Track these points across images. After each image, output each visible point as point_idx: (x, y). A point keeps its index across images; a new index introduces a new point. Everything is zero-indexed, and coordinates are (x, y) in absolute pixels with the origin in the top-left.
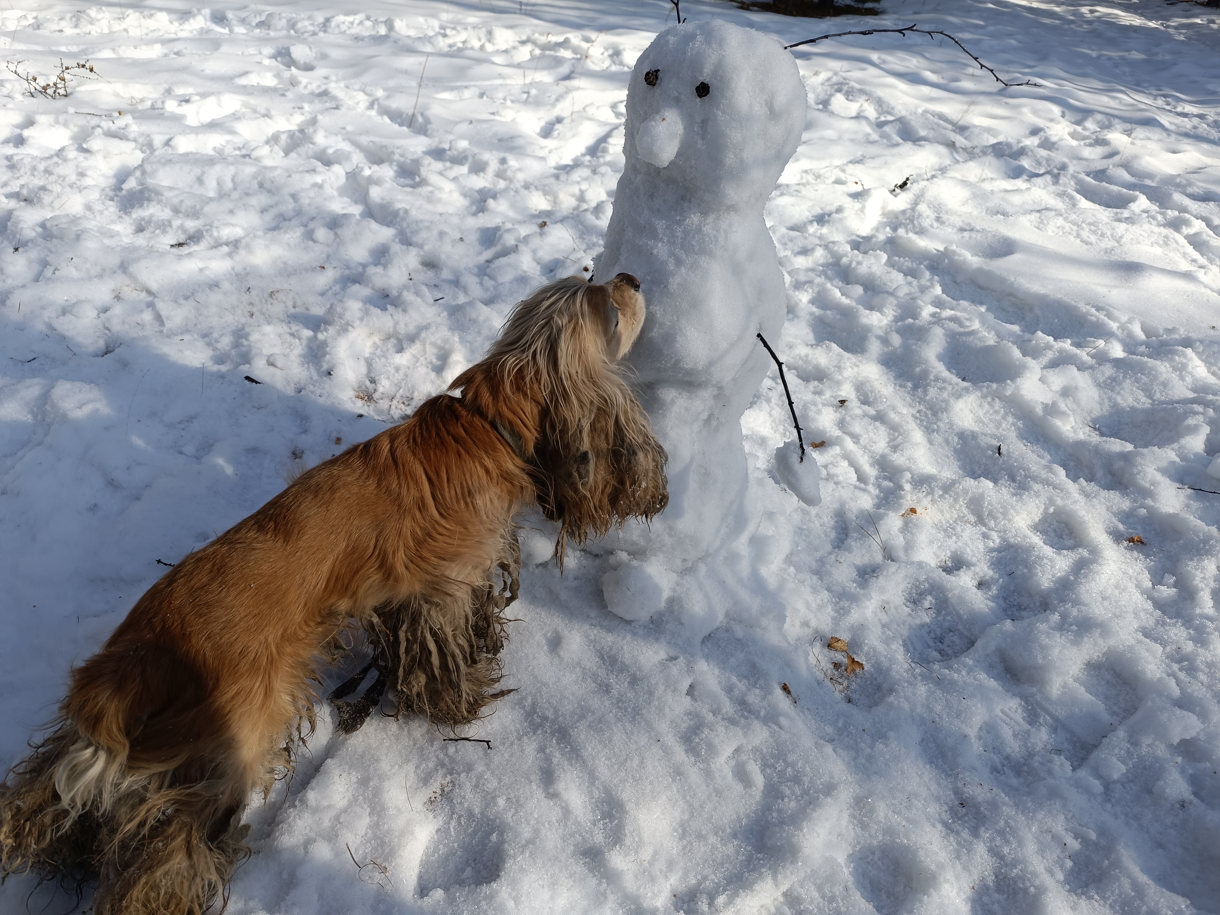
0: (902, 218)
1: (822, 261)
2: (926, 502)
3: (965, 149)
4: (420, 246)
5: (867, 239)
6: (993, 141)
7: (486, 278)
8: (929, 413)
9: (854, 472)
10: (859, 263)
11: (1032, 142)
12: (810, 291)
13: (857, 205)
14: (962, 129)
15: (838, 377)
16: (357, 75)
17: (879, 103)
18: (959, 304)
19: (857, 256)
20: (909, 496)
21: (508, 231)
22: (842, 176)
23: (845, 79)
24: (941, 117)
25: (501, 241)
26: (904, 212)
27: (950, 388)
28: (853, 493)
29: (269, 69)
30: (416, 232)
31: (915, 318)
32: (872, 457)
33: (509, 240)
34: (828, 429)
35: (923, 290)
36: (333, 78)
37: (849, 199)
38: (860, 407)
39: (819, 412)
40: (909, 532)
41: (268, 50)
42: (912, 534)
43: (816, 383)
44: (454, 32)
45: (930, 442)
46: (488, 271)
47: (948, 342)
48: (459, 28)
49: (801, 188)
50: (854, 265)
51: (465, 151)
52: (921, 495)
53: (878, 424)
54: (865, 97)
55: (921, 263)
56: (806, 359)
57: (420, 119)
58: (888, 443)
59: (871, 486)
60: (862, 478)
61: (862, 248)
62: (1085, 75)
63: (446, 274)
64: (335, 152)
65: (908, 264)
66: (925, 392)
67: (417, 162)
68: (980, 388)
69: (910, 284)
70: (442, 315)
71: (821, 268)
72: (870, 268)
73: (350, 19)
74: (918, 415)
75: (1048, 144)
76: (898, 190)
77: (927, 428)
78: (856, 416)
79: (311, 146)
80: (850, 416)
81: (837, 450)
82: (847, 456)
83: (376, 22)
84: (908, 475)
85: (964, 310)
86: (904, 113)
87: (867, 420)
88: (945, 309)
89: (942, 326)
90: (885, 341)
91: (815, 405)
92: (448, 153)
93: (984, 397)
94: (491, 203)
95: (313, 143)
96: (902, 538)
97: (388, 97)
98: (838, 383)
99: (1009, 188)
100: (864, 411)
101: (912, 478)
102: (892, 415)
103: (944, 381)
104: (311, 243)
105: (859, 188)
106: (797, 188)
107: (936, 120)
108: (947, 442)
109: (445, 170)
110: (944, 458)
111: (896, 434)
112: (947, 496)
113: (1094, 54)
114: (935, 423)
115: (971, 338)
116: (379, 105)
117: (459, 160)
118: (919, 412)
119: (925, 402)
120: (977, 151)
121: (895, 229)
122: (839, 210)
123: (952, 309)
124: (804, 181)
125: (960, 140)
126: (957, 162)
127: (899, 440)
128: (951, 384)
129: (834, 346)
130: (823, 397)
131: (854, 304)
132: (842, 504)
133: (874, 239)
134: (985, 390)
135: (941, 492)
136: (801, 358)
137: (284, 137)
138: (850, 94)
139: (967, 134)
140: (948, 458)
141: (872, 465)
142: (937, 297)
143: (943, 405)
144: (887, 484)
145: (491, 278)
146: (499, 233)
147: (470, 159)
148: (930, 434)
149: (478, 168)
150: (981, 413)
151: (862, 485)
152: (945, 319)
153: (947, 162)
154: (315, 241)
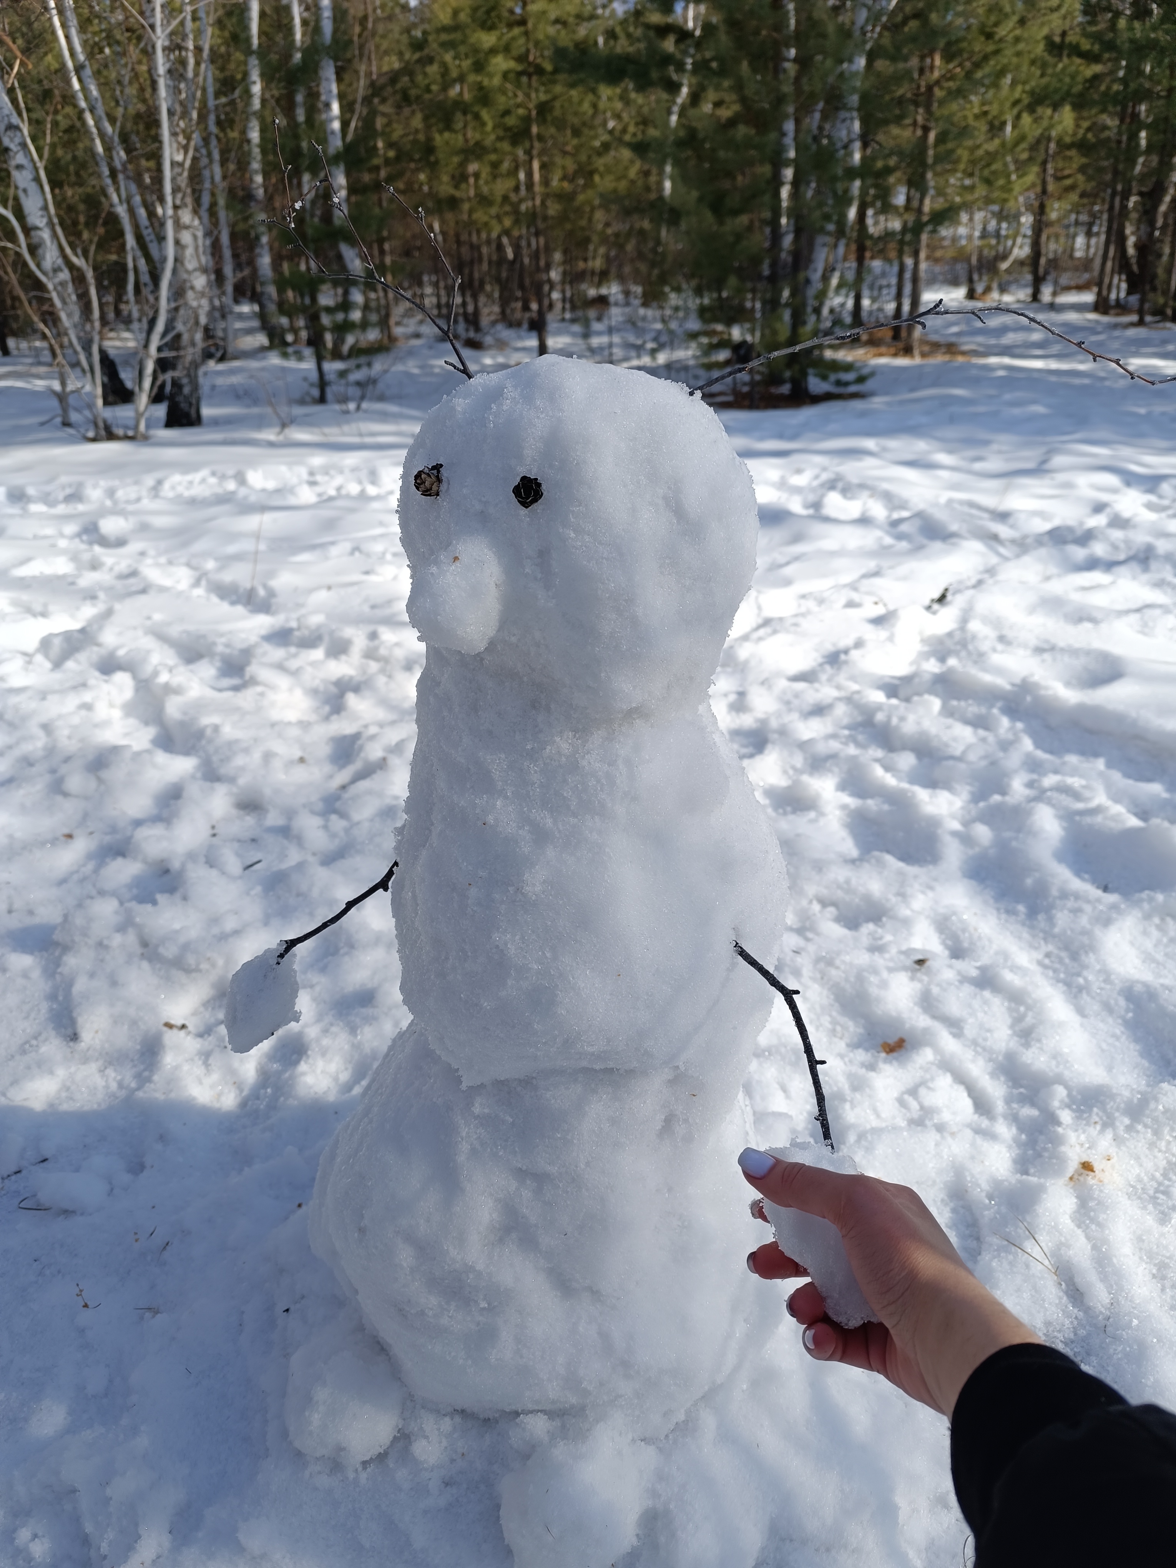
0: (949, 643)
1: (846, 721)
2: (1105, 1142)
3: (1013, 541)
4: (232, 780)
5: (907, 680)
6: (1047, 526)
7: (334, 817)
8: (1064, 954)
9: (965, 1094)
10: (902, 719)
11: (1098, 521)
12: (836, 770)
13: (883, 634)
14: (1003, 516)
15: (904, 912)
16: (185, 545)
17: (888, 498)
18: (1064, 763)
19: (896, 707)
20: (1072, 1137)
21: (373, 737)
22: (856, 597)
23: (837, 474)
24: (972, 505)
25: (362, 755)
26: (950, 635)
27: (1088, 908)
28: (973, 1144)
29: (63, 552)
30: (226, 760)
31: (1004, 793)
32: (990, 1060)
33: (374, 752)
34: (905, 1015)
35: (1005, 746)
36: (152, 552)
37: (870, 627)
38: (950, 966)
39: (884, 985)
40: (1092, 1220)
41: (71, 529)
42: (1099, 1225)
43: (871, 926)
44: (326, 478)
45: (1081, 1011)
46: (338, 805)
47: (1065, 829)
48: (332, 472)
49: (800, 620)
50: (895, 721)
51: (319, 627)
52: (1094, 1131)
53: (987, 994)
54: (865, 494)
55: (992, 706)
56: (846, 886)
57: (262, 592)
58: (1012, 1027)
59: (1001, 1120)
60: (981, 1105)
61: (902, 693)
62: (1141, 435)
63: (273, 819)
64: (127, 653)
65: (973, 709)
66: (1051, 920)
67: (247, 654)
68: (1138, 903)
69: (984, 740)
70: (253, 892)
71: (846, 732)
72: (919, 723)
73: (189, 477)
74: (1047, 961)
75: (1118, 522)
76: (936, 606)
77: (1068, 984)
78: (950, 984)
79: (95, 649)
80: (938, 985)
81: (927, 1055)
82: (947, 1065)
83: (223, 477)
84: (1060, 1092)
85: (1074, 772)
86: (921, 506)
87: (968, 989)
88: (1045, 774)
89: (1049, 802)
90: (965, 839)
91: (875, 971)
92: (297, 633)
93: (1147, 917)
94: (351, 699)
95: (99, 645)
96: (1082, 1239)
97: (220, 569)
98: (907, 923)
99: (1087, 584)
100: (959, 973)
101: (1069, 1095)
102: (1008, 976)
103: (1077, 896)
104: (59, 798)
105: (880, 610)
106: (794, 620)
107: (966, 509)
108: (1108, 1008)
109: (287, 659)
110: (1111, 1040)
111: (1022, 1009)
112: (1140, 1127)
113: (1142, 411)
114: (1079, 975)
115: (1099, 819)
116: (208, 581)
117: (310, 642)
118: (1048, 955)
119: (1054, 936)
120: (1029, 541)
121: (942, 659)
122: (859, 644)
123: (1056, 772)
124: (803, 610)
125: (1003, 530)
126: (1006, 559)
127: (1029, 1020)
128: (1088, 902)
129: (889, 859)
130: (887, 956)
131: (905, 785)
132: (959, 1171)
133: (916, 680)
134: (1146, 906)
135: (1127, 1121)
136: (839, 887)
137: (57, 642)
138: (848, 490)
139: (1011, 521)
140: (1118, 1038)
141: (993, 1075)
142: (1028, 755)
143: (1085, 940)
144: (1028, 1112)
145: (343, 815)
146: (359, 742)
147: (326, 639)
148: (1075, 997)
149: (338, 649)
150: (1149, 945)
151: (985, 1123)
152: (1051, 789)
153: (994, 560)
154: (66, 795)
